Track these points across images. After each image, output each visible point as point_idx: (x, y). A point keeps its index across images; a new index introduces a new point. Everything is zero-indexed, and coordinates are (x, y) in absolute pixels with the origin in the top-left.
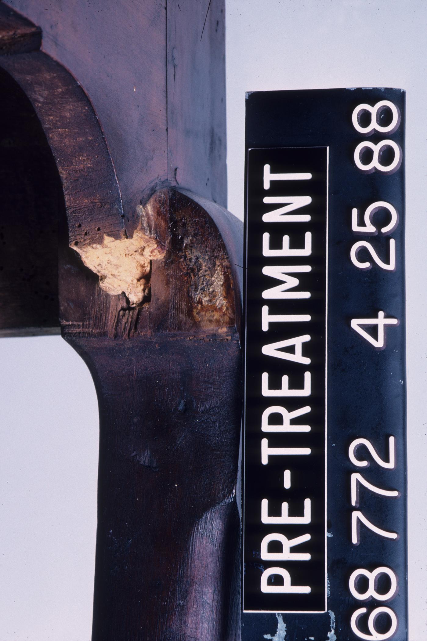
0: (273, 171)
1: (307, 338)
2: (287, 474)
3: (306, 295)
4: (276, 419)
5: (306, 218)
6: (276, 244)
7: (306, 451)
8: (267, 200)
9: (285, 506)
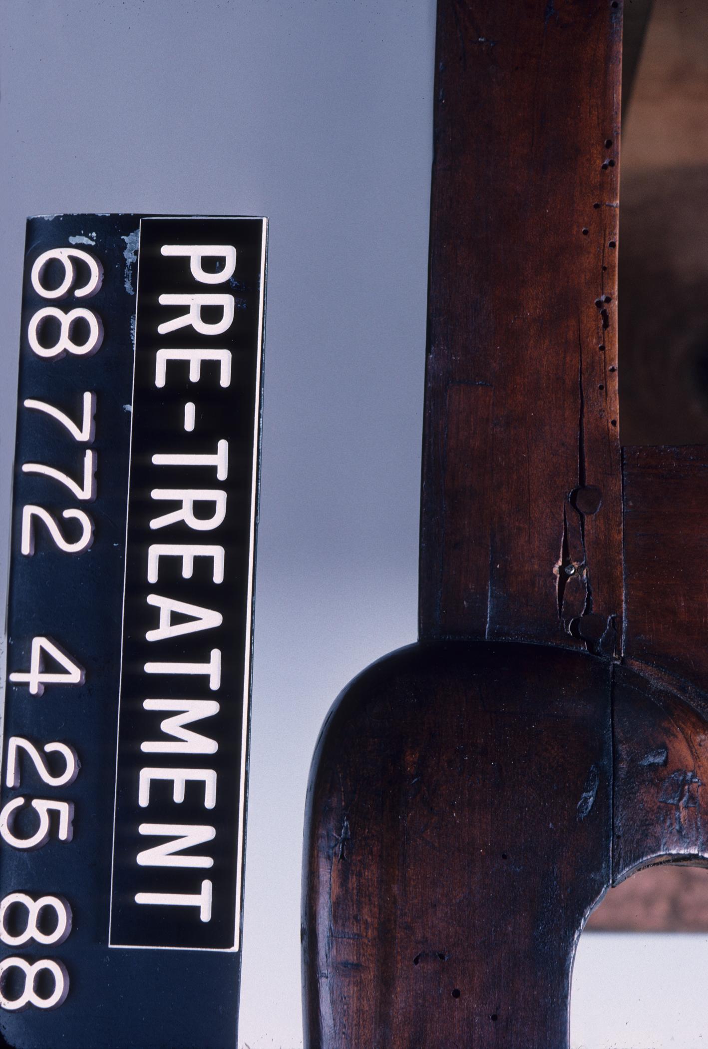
0: (196, 910)
1: (152, 636)
2: (189, 424)
3: (150, 704)
4: (204, 510)
5: (146, 829)
6: (195, 789)
7: (159, 459)
8: (205, 862)
9: (194, 376)
